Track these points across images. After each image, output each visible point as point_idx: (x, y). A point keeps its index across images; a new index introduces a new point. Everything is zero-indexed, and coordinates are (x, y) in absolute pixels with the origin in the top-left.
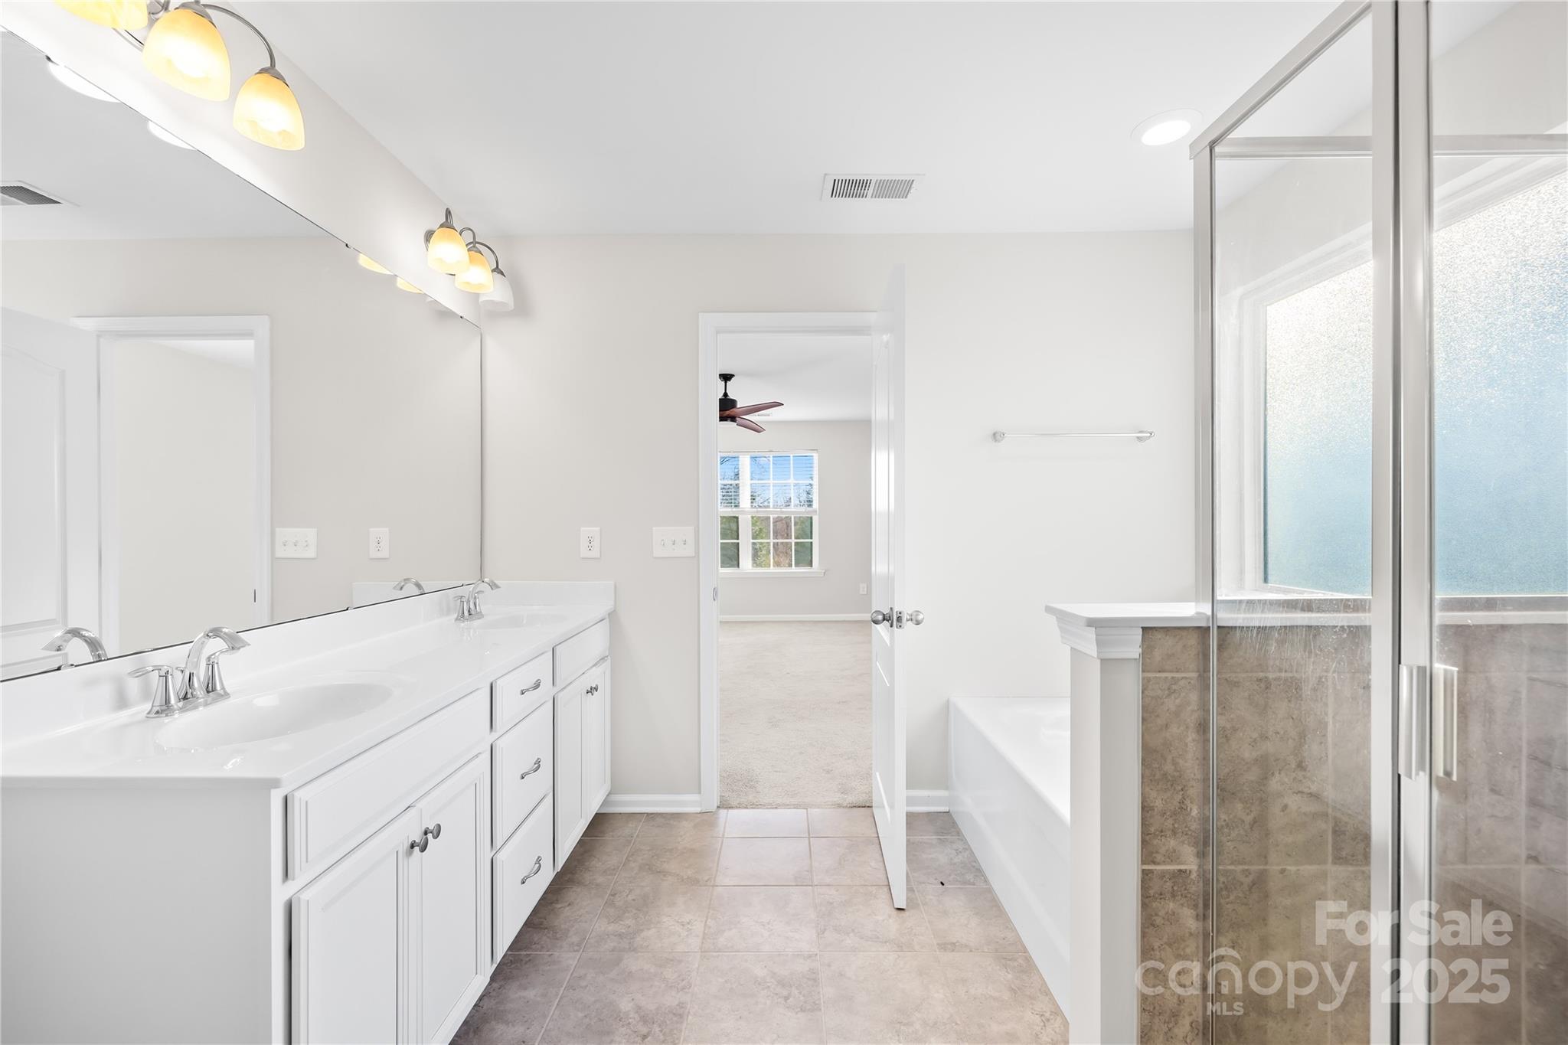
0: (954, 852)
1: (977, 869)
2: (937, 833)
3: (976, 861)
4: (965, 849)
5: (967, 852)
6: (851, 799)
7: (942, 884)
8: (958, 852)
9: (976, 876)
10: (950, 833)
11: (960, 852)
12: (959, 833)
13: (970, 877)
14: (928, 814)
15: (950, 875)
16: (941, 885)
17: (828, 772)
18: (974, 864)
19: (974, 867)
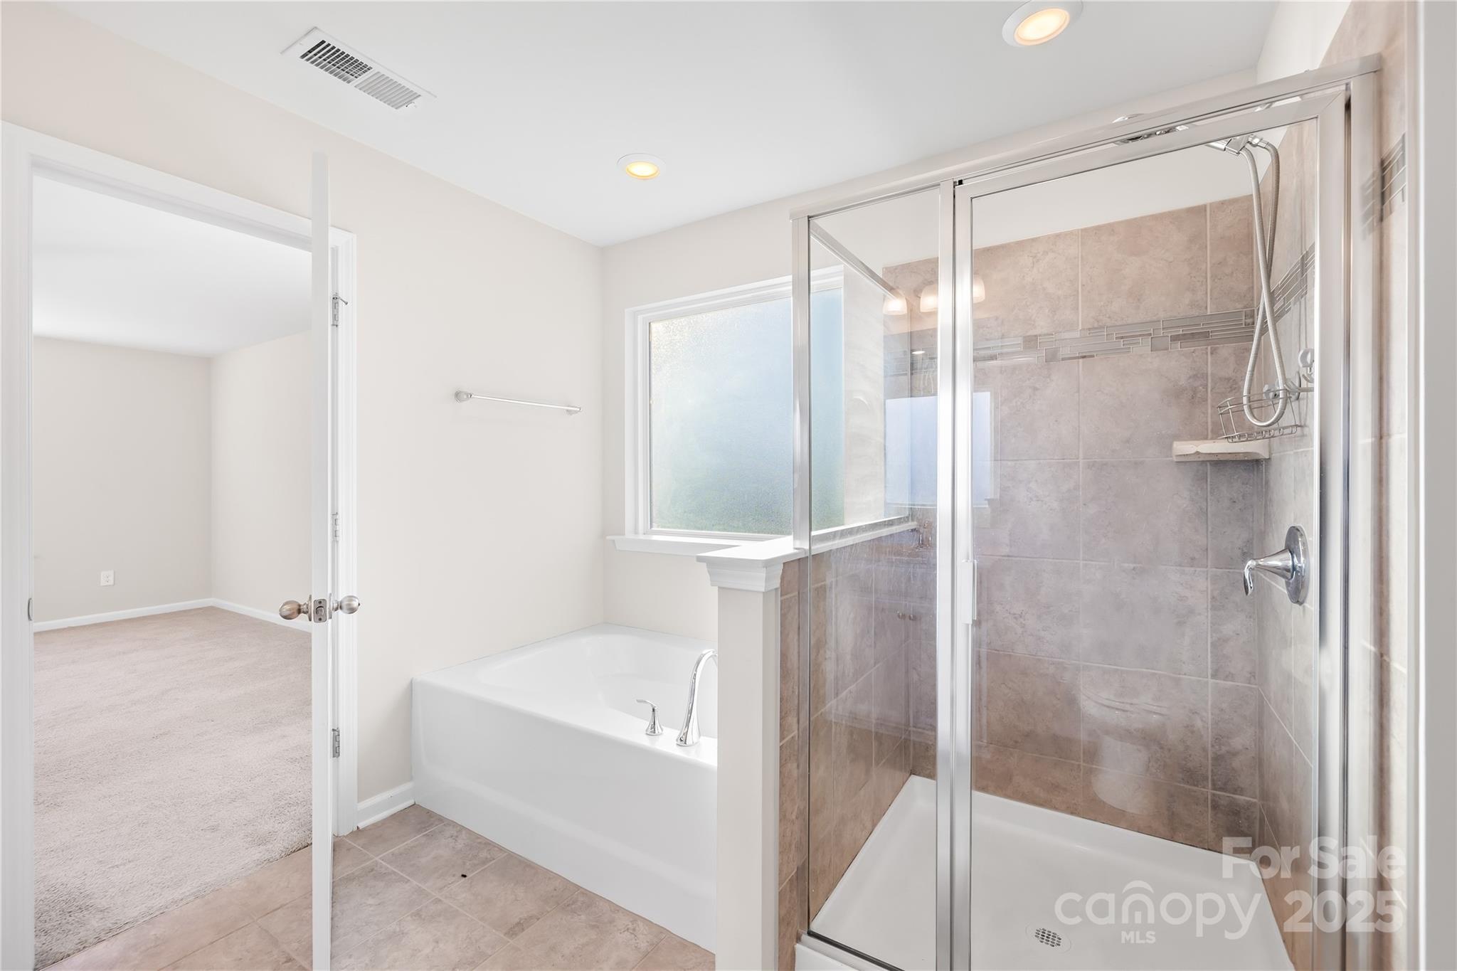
0: (450, 840)
1: (485, 844)
2: (419, 831)
3: (479, 836)
4: (460, 831)
5: (464, 832)
6: (278, 847)
7: (464, 876)
8: (455, 838)
9: (489, 850)
10: (432, 824)
11: (457, 837)
12: (441, 819)
13: (484, 854)
14: (393, 816)
15: (464, 863)
16: (464, 879)
17: (214, 829)
18: (479, 840)
19: (480, 843)
